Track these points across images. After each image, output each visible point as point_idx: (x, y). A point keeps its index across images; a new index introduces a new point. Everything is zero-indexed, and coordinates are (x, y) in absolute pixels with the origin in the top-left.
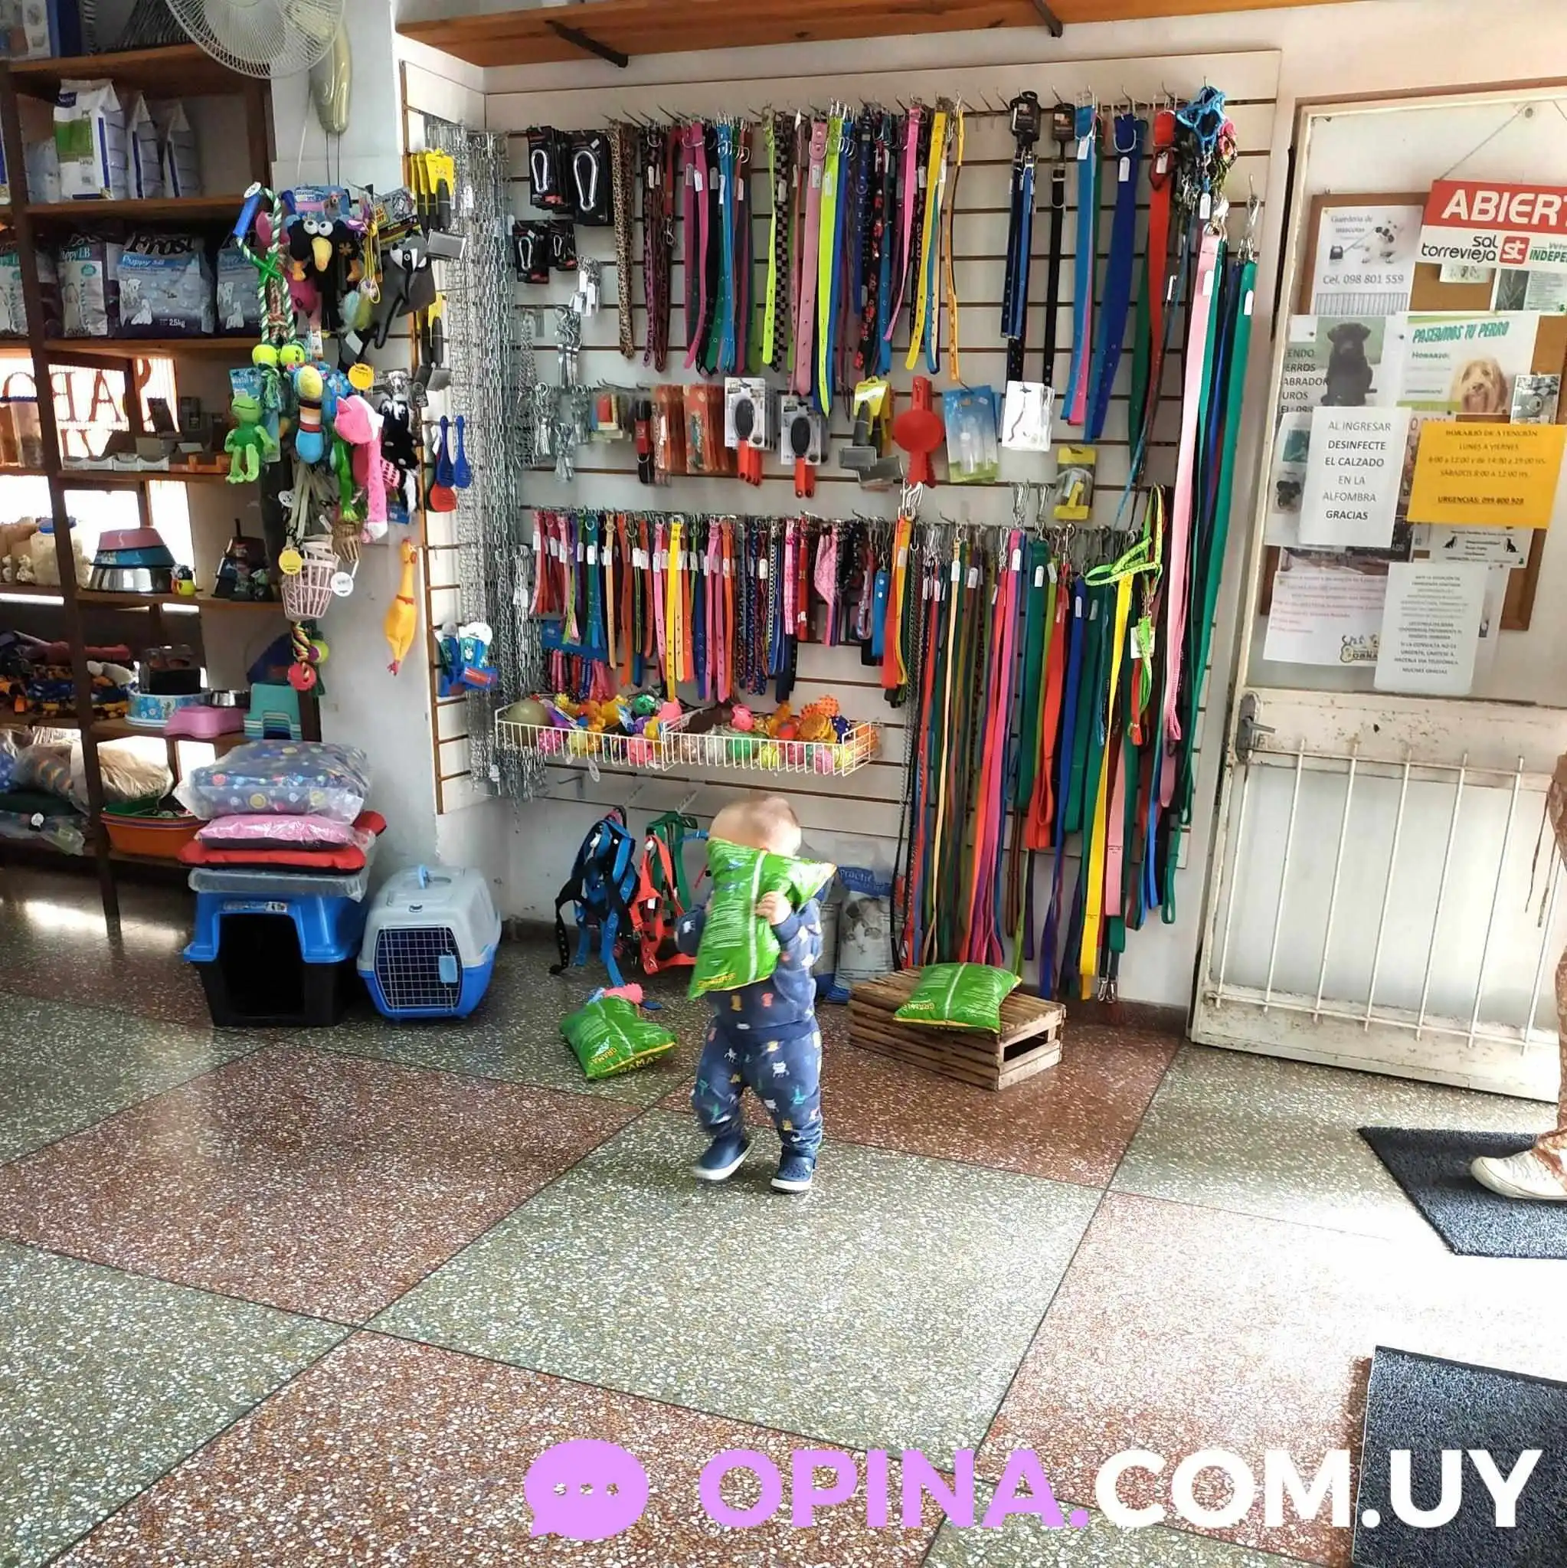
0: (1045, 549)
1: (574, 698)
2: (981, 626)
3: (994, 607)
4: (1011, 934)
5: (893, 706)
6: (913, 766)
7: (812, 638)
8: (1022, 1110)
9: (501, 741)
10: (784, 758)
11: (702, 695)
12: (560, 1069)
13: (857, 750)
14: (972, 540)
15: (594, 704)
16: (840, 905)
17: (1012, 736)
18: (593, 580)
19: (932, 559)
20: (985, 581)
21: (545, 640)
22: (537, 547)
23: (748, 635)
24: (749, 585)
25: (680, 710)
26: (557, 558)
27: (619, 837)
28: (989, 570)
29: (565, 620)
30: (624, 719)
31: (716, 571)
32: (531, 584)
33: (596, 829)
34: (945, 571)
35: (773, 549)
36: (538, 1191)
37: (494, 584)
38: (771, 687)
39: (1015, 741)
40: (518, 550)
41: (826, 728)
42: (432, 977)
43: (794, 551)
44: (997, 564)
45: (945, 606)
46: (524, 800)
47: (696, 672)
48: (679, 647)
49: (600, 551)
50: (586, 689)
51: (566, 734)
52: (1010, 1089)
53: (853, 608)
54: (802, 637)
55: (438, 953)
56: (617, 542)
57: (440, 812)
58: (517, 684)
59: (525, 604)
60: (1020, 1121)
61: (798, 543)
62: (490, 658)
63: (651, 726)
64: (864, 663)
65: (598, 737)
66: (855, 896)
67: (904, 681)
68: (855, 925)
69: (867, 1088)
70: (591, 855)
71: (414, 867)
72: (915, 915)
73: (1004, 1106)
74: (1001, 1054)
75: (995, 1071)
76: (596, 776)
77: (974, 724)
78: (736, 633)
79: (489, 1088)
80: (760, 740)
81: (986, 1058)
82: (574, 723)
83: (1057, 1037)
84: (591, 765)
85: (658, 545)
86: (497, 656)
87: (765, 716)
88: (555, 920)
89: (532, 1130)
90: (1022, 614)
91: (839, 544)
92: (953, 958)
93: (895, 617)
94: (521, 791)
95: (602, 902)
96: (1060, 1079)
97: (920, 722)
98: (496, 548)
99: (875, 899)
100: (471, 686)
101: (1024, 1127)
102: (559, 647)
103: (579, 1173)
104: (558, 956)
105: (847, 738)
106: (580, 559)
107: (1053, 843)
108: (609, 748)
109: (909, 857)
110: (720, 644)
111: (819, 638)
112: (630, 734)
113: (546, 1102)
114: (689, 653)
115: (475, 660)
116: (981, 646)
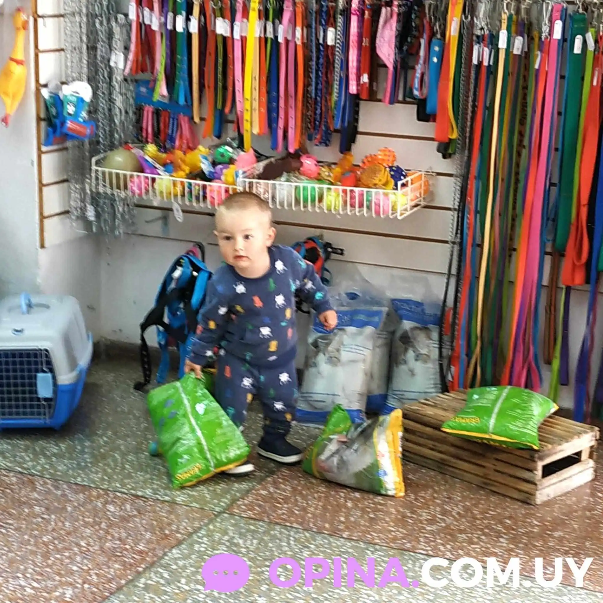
0: (584, 20)
1: (162, 148)
2: (525, 88)
3: (538, 70)
4: (549, 362)
5: (444, 157)
6: (461, 210)
7: (373, 97)
8: (558, 524)
9: (97, 184)
10: (345, 202)
11: (274, 147)
12: (140, 476)
13: (411, 196)
14: (518, 11)
15: (179, 153)
16: (393, 333)
17: (552, 184)
18: (181, 44)
19: (482, 29)
20: (529, 48)
21: (138, 97)
22: (132, 16)
23: (316, 95)
24: (318, 50)
25: (254, 159)
26: (150, 26)
27: (197, 269)
28: (532, 39)
29: (155, 81)
30: (206, 167)
31: (290, 38)
32: (127, 48)
33: (178, 263)
34: (493, 40)
35: (340, 20)
36: (120, 589)
37: (94, 48)
38: (336, 140)
39: (554, 190)
40: (116, 19)
41: (384, 175)
42: (31, 392)
43: (359, 21)
44: (540, 33)
45: (492, 70)
46: (116, 237)
47: (270, 126)
48: (256, 104)
49: (188, 20)
50: (172, 140)
51: (154, 180)
52: (548, 503)
53: (410, 72)
54: (364, 96)
55: (37, 371)
56: (203, 12)
57: (42, 246)
58: (112, 135)
59: (121, 66)
60: (557, 534)
61: (363, 14)
62: (89, 112)
63: (228, 173)
64: (419, 119)
65: (182, 183)
66: (407, 325)
67: (454, 136)
68: (406, 350)
69: (416, 499)
70: (173, 285)
71: (16, 294)
72: (462, 342)
73: (542, 520)
74: (539, 472)
75: (532, 486)
76: (179, 216)
77: (517, 174)
78: (306, 92)
79: (76, 493)
80: (325, 186)
81: (526, 475)
82: (161, 169)
83: (591, 456)
84: (176, 207)
85: (239, 15)
86: (96, 111)
87: (329, 165)
88: (139, 342)
89: (115, 532)
90: (562, 77)
91: (399, 15)
92: (496, 382)
93: (448, 80)
94: (113, 228)
95: (182, 328)
96: (593, 495)
97: (468, 172)
98: (96, 16)
99: (425, 329)
100: (72, 137)
101: (561, 540)
102: (151, 102)
103: (156, 573)
104: (141, 374)
105: (403, 185)
106: (170, 27)
107: (587, 281)
108: (190, 192)
109: (457, 291)
110: (292, 102)
111: (379, 97)
112: (210, 180)
113: (128, 507)
114: (264, 110)
115: (76, 114)
116: (524, 105)
